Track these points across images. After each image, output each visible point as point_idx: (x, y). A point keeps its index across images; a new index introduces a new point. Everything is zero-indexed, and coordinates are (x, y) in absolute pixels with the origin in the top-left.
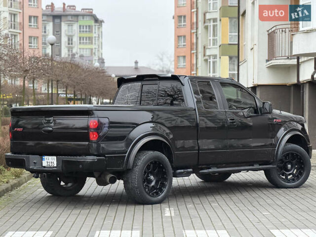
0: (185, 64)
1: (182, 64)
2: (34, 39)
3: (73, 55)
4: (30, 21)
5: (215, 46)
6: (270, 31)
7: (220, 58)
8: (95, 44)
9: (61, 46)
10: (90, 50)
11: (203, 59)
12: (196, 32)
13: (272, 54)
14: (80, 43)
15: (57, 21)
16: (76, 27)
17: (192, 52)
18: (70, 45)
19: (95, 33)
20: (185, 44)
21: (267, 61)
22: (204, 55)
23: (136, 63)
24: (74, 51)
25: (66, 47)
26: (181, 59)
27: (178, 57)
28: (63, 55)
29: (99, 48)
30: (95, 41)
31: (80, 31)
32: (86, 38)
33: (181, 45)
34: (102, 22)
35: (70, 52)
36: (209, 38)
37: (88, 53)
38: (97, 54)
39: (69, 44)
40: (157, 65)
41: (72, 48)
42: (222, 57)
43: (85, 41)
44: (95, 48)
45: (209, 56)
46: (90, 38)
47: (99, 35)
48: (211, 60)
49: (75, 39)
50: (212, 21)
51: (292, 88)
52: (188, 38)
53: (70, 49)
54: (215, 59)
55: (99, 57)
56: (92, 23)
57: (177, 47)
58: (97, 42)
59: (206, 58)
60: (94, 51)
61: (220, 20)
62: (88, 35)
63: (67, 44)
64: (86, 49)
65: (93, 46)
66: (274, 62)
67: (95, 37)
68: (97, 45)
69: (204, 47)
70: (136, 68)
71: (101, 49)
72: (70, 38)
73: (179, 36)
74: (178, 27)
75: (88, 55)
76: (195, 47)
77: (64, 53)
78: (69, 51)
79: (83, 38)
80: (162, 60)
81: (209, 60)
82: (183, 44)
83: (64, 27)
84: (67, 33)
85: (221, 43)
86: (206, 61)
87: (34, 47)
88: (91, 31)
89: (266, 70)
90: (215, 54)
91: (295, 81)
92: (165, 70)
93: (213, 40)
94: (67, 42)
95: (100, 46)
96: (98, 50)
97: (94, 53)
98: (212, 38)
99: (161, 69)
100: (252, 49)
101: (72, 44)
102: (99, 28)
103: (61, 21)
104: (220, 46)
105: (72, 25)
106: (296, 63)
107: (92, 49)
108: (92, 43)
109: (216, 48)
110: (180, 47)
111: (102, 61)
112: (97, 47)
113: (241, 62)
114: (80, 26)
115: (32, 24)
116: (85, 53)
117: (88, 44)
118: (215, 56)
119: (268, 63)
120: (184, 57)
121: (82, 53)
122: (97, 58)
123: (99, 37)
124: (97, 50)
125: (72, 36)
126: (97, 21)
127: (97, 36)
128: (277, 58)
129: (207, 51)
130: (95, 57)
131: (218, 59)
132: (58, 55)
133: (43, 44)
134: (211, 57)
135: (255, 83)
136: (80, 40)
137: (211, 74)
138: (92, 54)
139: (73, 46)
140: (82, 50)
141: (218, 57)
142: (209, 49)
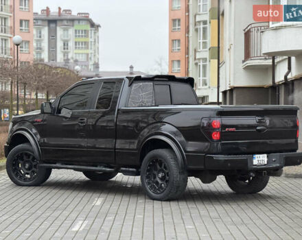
0: (179, 69)
1: (176, 68)
2: (25, 43)
3: (68, 60)
4: (21, 25)
6: (246, 30)
7: (210, 61)
8: (91, 48)
9: (56, 51)
10: (86, 56)
11: (194, 62)
12: (188, 36)
13: (247, 55)
14: (76, 48)
15: (53, 25)
16: (71, 31)
18: (66, 50)
19: (91, 37)
20: (179, 48)
22: (195, 59)
23: (131, 67)
24: (70, 57)
25: (62, 52)
26: (176, 64)
27: (173, 61)
28: (58, 60)
29: (95, 53)
30: (91, 46)
31: (76, 36)
32: (82, 43)
33: (175, 49)
34: (98, 26)
35: (66, 56)
36: (199, 41)
37: (83, 58)
38: (92, 58)
39: (64, 49)
41: (68, 53)
43: (80, 46)
44: (91, 53)
45: (199, 59)
46: (86, 43)
47: (95, 40)
48: (201, 64)
49: (71, 44)
50: (202, 24)
52: (183, 41)
53: (65, 54)
55: (95, 61)
56: (88, 27)
57: (171, 51)
58: (93, 47)
59: (197, 61)
60: (90, 56)
61: (210, 22)
62: (83, 40)
63: (62, 49)
64: (79, 54)
65: (89, 51)
66: (250, 63)
67: (91, 42)
68: (93, 50)
70: (131, 73)
71: (97, 53)
72: (66, 43)
73: (173, 40)
74: (172, 31)
75: (83, 60)
77: (60, 57)
78: (64, 56)
79: (79, 43)
80: (160, 65)
81: (199, 64)
82: (177, 48)
83: (60, 31)
84: (62, 37)
85: (210, 46)
86: (196, 64)
87: (25, 51)
88: (87, 36)
89: (242, 71)
90: (205, 57)
93: (203, 42)
94: (63, 47)
95: (97, 51)
96: (95, 55)
97: (91, 58)
98: (201, 41)
100: (229, 50)
102: (95, 33)
103: (56, 26)
104: (210, 49)
105: (67, 30)
107: (88, 54)
108: (88, 48)
109: (206, 51)
110: (174, 51)
111: (96, 66)
112: (93, 52)
113: (220, 64)
114: (76, 31)
115: (23, 28)
116: (81, 58)
117: (83, 49)
118: (205, 60)
119: (245, 63)
120: (179, 61)
121: (78, 58)
122: (93, 63)
123: (95, 42)
124: (93, 55)
125: (67, 41)
126: (92, 25)
127: (93, 40)
128: (252, 58)
129: (197, 54)
130: (91, 63)
131: (208, 63)
132: (53, 60)
133: (37, 49)
134: (201, 61)
135: (231, 85)
136: (76, 45)
137: (201, 78)
138: (88, 60)
139: (69, 50)
140: (77, 55)
141: (208, 60)
142: (199, 52)
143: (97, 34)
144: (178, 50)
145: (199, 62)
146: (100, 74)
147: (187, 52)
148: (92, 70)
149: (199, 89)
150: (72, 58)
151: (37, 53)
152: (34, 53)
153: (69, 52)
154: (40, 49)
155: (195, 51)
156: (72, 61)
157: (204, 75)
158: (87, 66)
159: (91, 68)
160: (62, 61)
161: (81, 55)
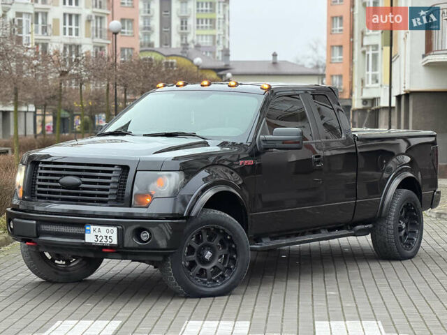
0: (341, 57)
1: (337, 57)
2: (128, 22)
3: (187, 44)
5: (376, 32)
7: (382, 49)
8: (219, 28)
9: (170, 32)
10: (211, 38)
11: (361, 50)
14: (198, 27)
16: (192, 5)
18: (184, 31)
19: (219, 12)
20: (341, 28)
21: (424, 56)
22: (362, 46)
23: (275, 55)
24: (190, 39)
25: (179, 33)
26: (337, 50)
27: (332, 47)
28: (174, 45)
29: (224, 34)
30: (219, 24)
31: (198, 11)
32: (206, 20)
33: (336, 30)
35: (184, 39)
37: (208, 41)
38: (221, 42)
39: (182, 29)
40: (309, 57)
41: (186, 34)
42: (384, 48)
43: (204, 24)
44: (219, 35)
45: (368, 46)
46: (212, 21)
47: (224, 16)
48: (370, 52)
49: (191, 22)
52: (346, 18)
53: (183, 36)
54: (375, 50)
55: (224, 47)
57: (331, 32)
58: (221, 26)
59: (365, 49)
60: (217, 39)
62: (208, 15)
63: (179, 28)
64: (202, 35)
65: (216, 32)
66: (431, 58)
67: (219, 19)
68: (221, 30)
70: (275, 63)
71: (227, 35)
72: (184, 20)
73: (333, 17)
74: (331, 4)
75: (208, 45)
77: (176, 41)
78: (182, 38)
79: (202, 20)
80: (315, 50)
81: (367, 53)
82: (338, 28)
83: (175, 4)
84: (179, 12)
86: (364, 52)
87: (128, 33)
88: (213, 11)
89: (422, 69)
90: (376, 43)
92: (320, 64)
95: (226, 32)
96: (224, 38)
97: (218, 42)
99: (315, 64)
101: (186, 28)
102: (224, 6)
104: (382, 32)
105: (186, 2)
107: (214, 36)
108: (214, 28)
109: (377, 35)
110: (335, 32)
111: (226, 53)
112: (222, 33)
114: (198, 3)
116: (204, 41)
117: (209, 28)
118: (376, 47)
119: (425, 59)
120: (340, 47)
121: (200, 41)
122: (222, 49)
123: (224, 18)
124: (221, 37)
125: (186, 18)
127: (222, 17)
128: (435, 53)
129: (365, 38)
130: (220, 48)
131: (379, 51)
132: (166, 45)
133: (145, 29)
134: (371, 48)
135: (407, 89)
136: (198, 23)
137: (370, 73)
138: (214, 44)
139: (188, 31)
140: (200, 38)
141: (380, 48)
142: (368, 36)
143: (227, 8)
144: (340, 30)
145: (368, 50)
146: (231, 64)
147: (352, 35)
148: (220, 59)
149: (367, 88)
150: (193, 42)
151: (145, 34)
152: (140, 34)
153: (188, 33)
154: (149, 28)
155: (363, 34)
156: (192, 46)
157: (375, 69)
158: (213, 53)
159: (219, 54)
160: (179, 46)
161: (204, 37)
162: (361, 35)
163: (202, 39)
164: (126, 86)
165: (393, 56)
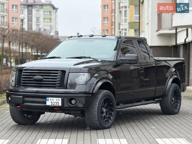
2: (15, 19)
3: (40, 29)
4: (13, 8)
5: (126, 23)
9: (32, 23)
10: (50, 26)
11: (119, 31)
12: (115, 15)
13: (160, 27)
14: (44, 22)
15: (30, 8)
16: (41, 12)
17: (112, 27)
19: (53, 15)
21: (157, 31)
22: (119, 29)
24: (40, 27)
25: (36, 24)
27: (104, 30)
28: (33, 29)
30: (53, 20)
31: (44, 15)
32: (48, 19)
34: (57, 9)
35: (38, 27)
36: (122, 18)
39: (37, 22)
41: (39, 25)
42: (130, 30)
43: (47, 21)
44: (53, 25)
45: (122, 29)
46: (50, 19)
49: (41, 20)
50: (124, 8)
51: (173, 48)
52: (110, 18)
54: (125, 31)
55: (55, 30)
56: (51, 9)
57: (103, 24)
61: (129, 7)
63: (36, 22)
65: (52, 24)
66: (161, 32)
67: (53, 18)
68: (54, 23)
69: (119, 24)
71: (57, 25)
72: (38, 19)
73: (104, 18)
74: (103, 12)
75: (49, 29)
76: (114, 24)
77: (34, 27)
78: (37, 26)
79: (46, 19)
81: (122, 32)
82: (106, 22)
83: (34, 12)
84: (36, 15)
85: (129, 22)
87: (15, 23)
88: (51, 15)
89: (156, 37)
90: (126, 28)
91: (174, 44)
93: (125, 19)
96: (55, 26)
97: (53, 28)
100: (147, 24)
101: (39, 22)
102: (55, 13)
103: (32, 8)
104: (129, 23)
105: (39, 11)
106: (175, 32)
108: (51, 22)
110: (105, 24)
111: (57, 33)
112: (54, 24)
113: (141, 32)
114: (44, 11)
115: (14, 10)
117: (49, 22)
118: (126, 30)
119: (158, 32)
120: (107, 30)
121: (45, 28)
122: (54, 31)
123: (55, 18)
124: (54, 26)
125: (39, 18)
126: (54, 8)
127: (54, 17)
128: (163, 29)
134: (124, 30)
135: (149, 45)
136: (44, 20)
138: (51, 29)
139: (40, 23)
140: (45, 26)
141: (128, 30)
142: (122, 25)
143: (56, 13)
144: (107, 23)
145: (122, 31)
146: (59, 37)
150: (42, 28)
156: (42, 30)
161: (47, 26)
162: (118, 25)
163: (46, 27)
164: (26, 43)
165: (140, 31)
